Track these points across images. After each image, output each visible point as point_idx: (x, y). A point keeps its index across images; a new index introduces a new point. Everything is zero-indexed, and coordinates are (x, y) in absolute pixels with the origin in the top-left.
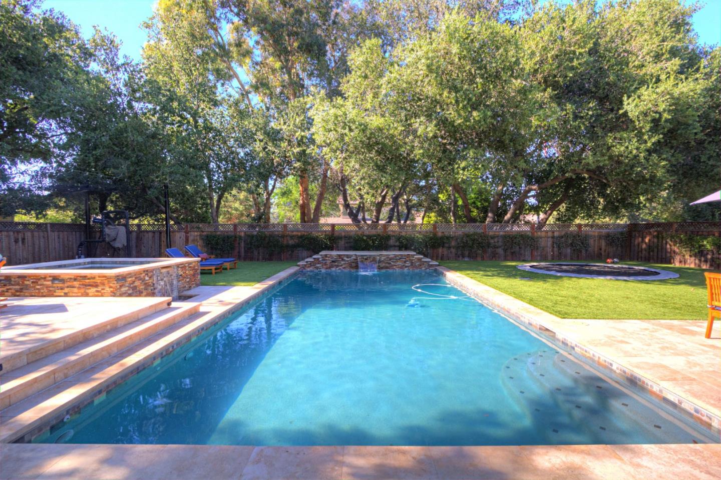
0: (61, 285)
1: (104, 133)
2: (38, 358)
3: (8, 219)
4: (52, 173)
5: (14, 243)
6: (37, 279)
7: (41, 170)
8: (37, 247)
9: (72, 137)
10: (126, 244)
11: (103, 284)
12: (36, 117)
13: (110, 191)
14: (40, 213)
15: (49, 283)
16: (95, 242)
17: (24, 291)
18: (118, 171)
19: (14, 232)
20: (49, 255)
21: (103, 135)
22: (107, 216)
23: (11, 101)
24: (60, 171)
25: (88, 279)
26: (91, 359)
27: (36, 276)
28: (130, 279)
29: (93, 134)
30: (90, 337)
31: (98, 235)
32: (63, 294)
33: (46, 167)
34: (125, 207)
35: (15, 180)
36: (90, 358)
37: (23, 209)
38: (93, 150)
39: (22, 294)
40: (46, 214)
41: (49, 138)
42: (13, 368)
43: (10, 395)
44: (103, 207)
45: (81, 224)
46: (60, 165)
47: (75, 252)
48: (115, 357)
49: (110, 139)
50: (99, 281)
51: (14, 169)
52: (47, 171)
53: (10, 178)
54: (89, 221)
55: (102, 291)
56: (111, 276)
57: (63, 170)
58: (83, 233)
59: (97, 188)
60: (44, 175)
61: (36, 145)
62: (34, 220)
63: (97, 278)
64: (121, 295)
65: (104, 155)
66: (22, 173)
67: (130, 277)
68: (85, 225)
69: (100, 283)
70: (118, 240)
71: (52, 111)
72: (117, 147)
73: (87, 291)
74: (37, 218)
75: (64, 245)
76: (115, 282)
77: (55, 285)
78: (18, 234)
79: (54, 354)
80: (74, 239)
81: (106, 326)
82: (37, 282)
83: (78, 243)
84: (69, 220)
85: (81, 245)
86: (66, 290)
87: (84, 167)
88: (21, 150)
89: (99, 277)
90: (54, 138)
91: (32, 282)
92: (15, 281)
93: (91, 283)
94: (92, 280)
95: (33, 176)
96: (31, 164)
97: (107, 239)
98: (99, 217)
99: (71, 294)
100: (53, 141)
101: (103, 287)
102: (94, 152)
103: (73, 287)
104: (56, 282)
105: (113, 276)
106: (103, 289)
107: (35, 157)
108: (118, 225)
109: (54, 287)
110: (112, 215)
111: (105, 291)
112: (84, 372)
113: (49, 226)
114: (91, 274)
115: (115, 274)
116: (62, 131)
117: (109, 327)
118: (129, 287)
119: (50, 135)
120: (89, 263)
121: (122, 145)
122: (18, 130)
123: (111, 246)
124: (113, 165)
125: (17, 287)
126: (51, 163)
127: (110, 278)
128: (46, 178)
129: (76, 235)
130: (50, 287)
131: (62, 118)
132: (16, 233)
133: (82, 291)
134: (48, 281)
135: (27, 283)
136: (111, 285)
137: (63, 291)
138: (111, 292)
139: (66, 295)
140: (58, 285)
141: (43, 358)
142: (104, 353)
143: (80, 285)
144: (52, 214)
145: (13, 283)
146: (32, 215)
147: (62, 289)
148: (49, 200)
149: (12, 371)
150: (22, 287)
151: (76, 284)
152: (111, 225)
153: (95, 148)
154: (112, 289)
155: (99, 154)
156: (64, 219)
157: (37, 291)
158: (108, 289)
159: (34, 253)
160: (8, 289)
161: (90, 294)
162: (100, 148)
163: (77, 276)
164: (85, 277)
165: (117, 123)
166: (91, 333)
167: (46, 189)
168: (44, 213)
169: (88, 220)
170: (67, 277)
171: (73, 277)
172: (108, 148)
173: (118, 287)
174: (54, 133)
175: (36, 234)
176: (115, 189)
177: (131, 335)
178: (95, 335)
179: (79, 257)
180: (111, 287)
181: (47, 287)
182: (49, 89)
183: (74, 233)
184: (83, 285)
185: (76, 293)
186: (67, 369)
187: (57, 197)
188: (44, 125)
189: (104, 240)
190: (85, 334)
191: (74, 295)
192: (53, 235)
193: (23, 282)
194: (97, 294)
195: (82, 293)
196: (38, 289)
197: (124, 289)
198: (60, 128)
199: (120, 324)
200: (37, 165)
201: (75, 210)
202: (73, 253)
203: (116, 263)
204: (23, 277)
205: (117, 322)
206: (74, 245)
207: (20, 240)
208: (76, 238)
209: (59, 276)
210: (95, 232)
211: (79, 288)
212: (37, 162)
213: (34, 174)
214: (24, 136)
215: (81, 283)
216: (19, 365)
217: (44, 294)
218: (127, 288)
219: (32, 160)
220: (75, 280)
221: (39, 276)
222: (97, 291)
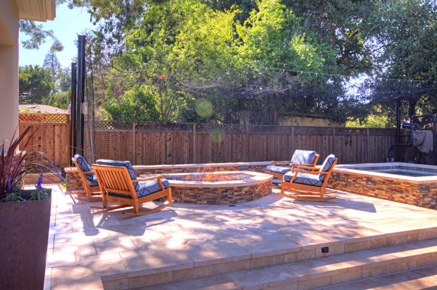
0: (372, 186)
1: (415, 38)
2: (352, 250)
3: (342, 125)
4: (372, 84)
5: (345, 145)
6: (357, 178)
7: (365, 82)
8: (359, 148)
9: (388, 49)
10: (432, 150)
11: (408, 191)
12: (363, 38)
13: (420, 94)
14: (363, 120)
15: (364, 183)
16: (403, 146)
17: (348, 187)
18: (428, 74)
19: (345, 136)
20: (367, 156)
21: (415, 40)
22: (415, 119)
23: (348, 30)
24: (378, 81)
25: (395, 184)
26: (392, 266)
27: (356, 176)
28: (434, 190)
29: (405, 42)
30: (392, 243)
31: (406, 139)
32: (373, 195)
33: (368, 79)
34: (433, 110)
35: (348, 93)
36: (391, 264)
37: (351, 117)
38: (405, 57)
39: (346, 189)
40: (367, 120)
41: (371, 53)
42: (335, 253)
43: (331, 276)
44: (412, 112)
45: (393, 129)
46: (379, 76)
47: (387, 154)
48: (413, 271)
49: (421, 43)
50: (404, 188)
51: (347, 84)
52: (369, 82)
53: (345, 92)
54: (400, 126)
55: (406, 198)
56: (415, 184)
57: (381, 79)
58: (394, 137)
59: (407, 94)
60: (366, 86)
61: (362, 62)
62: (358, 126)
63: (402, 184)
64: (423, 206)
65: (414, 60)
66: (352, 87)
67: (434, 188)
68: (396, 129)
69: (405, 189)
70: (425, 144)
71: (374, 30)
72: (427, 49)
73: (394, 196)
74: (361, 124)
75: (378, 148)
76: (419, 191)
77: (368, 185)
78: (347, 138)
79: (362, 250)
80: (387, 142)
81: (407, 236)
82: (356, 181)
83: (390, 146)
84: (383, 125)
85: (391, 148)
86: (377, 192)
87: (397, 75)
88: (352, 68)
89: (404, 183)
90: (375, 52)
91: (353, 180)
92: (342, 178)
93: (397, 189)
94: (397, 186)
95: (359, 88)
96: (358, 78)
97: (414, 144)
98: (409, 122)
99: (380, 196)
100: (374, 55)
101: (407, 194)
102: (405, 59)
103: (382, 190)
104: (369, 183)
105: (417, 184)
106: (407, 196)
107: (361, 71)
108: (425, 129)
109: (367, 187)
110: (420, 119)
111: (408, 198)
112: (385, 277)
113: (368, 130)
114: (397, 179)
115: (419, 182)
116: (381, 45)
117: (409, 237)
118: (433, 198)
119: (372, 50)
120: (396, 167)
121: (433, 45)
122: (351, 52)
123: (418, 150)
124: (423, 68)
125: (344, 183)
126: (372, 75)
127: (414, 186)
128: (368, 88)
129: (388, 139)
130: (365, 187)
131: (381, 33)
132: (346, 136)
133: (389, 195)
134: (364, 181)
135: (350, 180)
136: (415, 193)
137: (375, 192)
138: (415, 200)
139: (376, 196)
140: (371, 186)
141: (354, 251)
142: (404, 264)
143: (387, 188)
144: (372, 120)
145: (341, 179)
146: (357, 121)
147: (373, 190)
148: (369, 107)
149: (334, 255)
150: (346, 183)
151: (384, 187)
152: (419, 129)
153: (407, 55)
154: (415, 198)
155: (410, 60)
156: (380, 124)
157: (356, 189)
158: (412, 197)
159: (357, 154)
160: (338, 184)
161: (396, 199)
162: (411, 54)
163: (386, 180)
164: (391, 181)
165: (428, 24)
166: (393, 239)
167: (368, 98)
168: (365, 119)
169: (398, 125)
170: (378, 179)
171: (382, 180)
172: (419, 52)
173: (421, 196)
174: (375, 49)
175: (359, 138)
176: (424, 93)
177: (431, 253)
178: (397, 243)
179: (390, 161)
180: (414, 195)
181: (363, 186)
182: (372, 11)
183: (387, 137)
184: (390, 188)
185: (384, 196)
186: (371, 268)
187: (375, 104)
188: (368, 43)
189: (411, 145)
190: (388, 238)
191: (382, 197)
192: (370, 139)
193: (347, 180)
194: (401, 199)
195: (389, 197)
196: (356, 187)
197: (427, 200)
198: (380, 43)
199: (421, 237)
200: (363, 78)
201: (389, 115)
202: (385, 156)
203: (421, 169)
204: (347, 175)
205: (418, 234)
206: (386, 147)
207: (349, 142)
208: (388, 142)
209: (372, 178)
210: (404, 136)
211: (386, 191)
212: (363, 75)
213: (360, 86)
214: (355, 55)
215: (388, 187)
216: (339, 252)
217: (361, 192)
218: (430, 199)
219: (359, 74)
220: (384, 183)
221: (358, 176)
222: (402, 197)
